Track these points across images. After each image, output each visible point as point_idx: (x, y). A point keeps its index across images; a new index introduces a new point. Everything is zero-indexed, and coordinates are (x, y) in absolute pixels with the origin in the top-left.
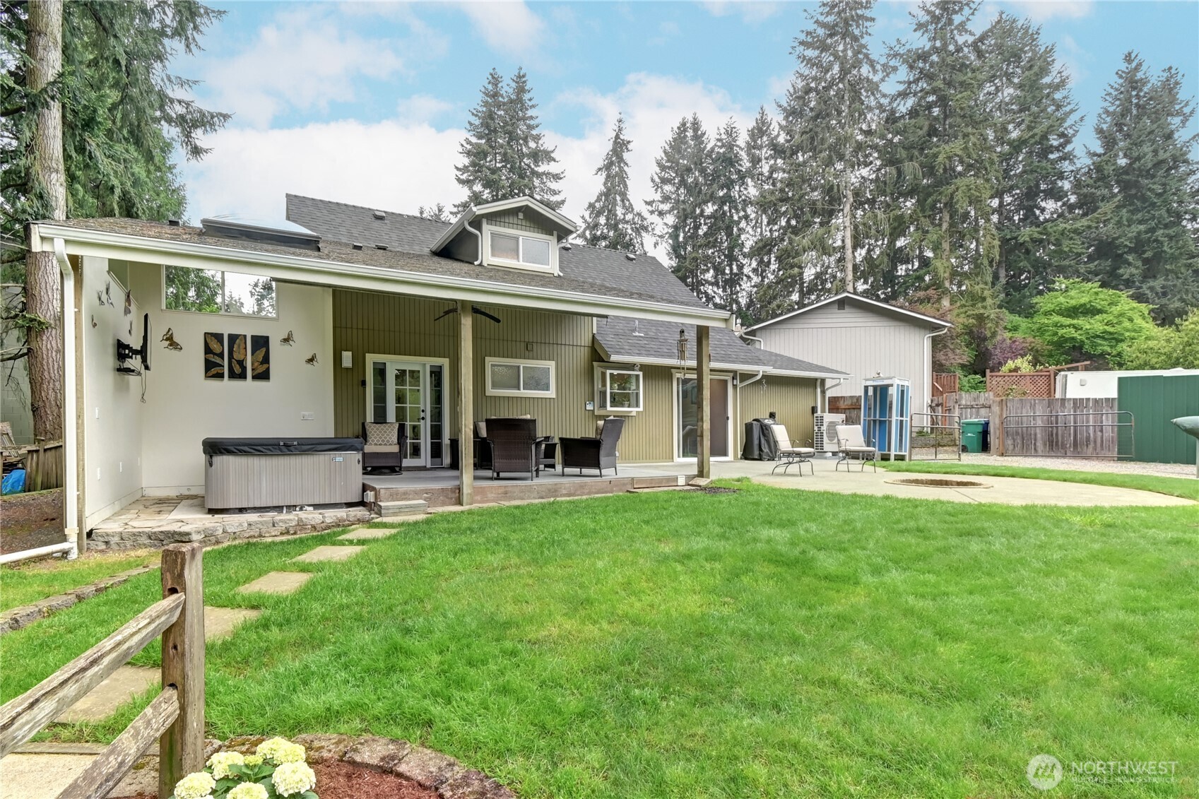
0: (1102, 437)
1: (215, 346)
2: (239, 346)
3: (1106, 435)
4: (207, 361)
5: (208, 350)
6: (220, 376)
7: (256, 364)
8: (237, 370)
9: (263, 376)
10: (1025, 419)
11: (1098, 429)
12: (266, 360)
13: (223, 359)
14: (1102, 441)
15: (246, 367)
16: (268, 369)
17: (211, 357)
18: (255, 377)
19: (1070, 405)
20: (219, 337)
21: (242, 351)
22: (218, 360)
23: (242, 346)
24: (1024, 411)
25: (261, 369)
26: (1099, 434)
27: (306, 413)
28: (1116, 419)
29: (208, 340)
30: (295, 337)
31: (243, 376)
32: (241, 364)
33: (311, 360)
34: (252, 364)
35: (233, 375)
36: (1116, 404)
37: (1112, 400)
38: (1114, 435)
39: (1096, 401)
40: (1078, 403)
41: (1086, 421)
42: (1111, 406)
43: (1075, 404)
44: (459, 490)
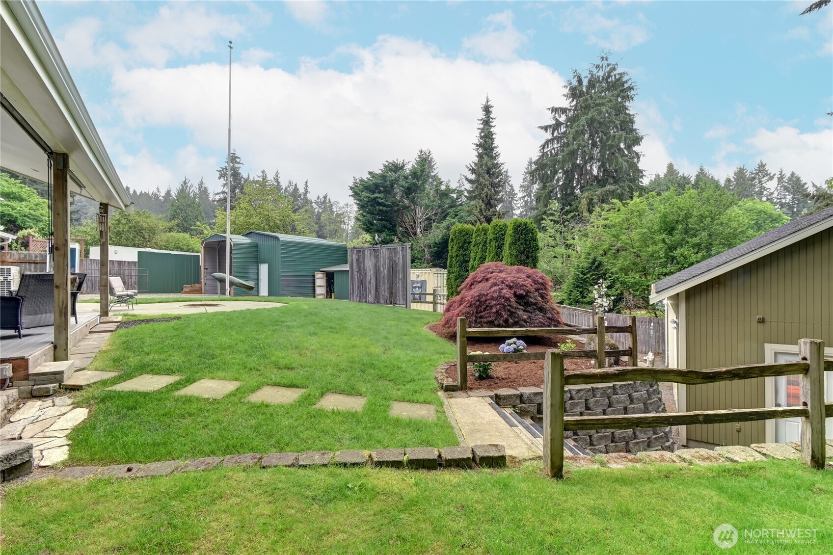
0: (130, 281)
3: (133, 280)
10: (93, 271)
11: (129, 277)
19: (116, 265)
24: (93, 267)
28: (137, 272)
36: (137, 264)
37: (135, 262)
38: (137, 280)
39: (129, 262)
40: (120, 263)
41: (124, 273)
42: (135, 266)
43: (118, 263)
44: (55, 347)
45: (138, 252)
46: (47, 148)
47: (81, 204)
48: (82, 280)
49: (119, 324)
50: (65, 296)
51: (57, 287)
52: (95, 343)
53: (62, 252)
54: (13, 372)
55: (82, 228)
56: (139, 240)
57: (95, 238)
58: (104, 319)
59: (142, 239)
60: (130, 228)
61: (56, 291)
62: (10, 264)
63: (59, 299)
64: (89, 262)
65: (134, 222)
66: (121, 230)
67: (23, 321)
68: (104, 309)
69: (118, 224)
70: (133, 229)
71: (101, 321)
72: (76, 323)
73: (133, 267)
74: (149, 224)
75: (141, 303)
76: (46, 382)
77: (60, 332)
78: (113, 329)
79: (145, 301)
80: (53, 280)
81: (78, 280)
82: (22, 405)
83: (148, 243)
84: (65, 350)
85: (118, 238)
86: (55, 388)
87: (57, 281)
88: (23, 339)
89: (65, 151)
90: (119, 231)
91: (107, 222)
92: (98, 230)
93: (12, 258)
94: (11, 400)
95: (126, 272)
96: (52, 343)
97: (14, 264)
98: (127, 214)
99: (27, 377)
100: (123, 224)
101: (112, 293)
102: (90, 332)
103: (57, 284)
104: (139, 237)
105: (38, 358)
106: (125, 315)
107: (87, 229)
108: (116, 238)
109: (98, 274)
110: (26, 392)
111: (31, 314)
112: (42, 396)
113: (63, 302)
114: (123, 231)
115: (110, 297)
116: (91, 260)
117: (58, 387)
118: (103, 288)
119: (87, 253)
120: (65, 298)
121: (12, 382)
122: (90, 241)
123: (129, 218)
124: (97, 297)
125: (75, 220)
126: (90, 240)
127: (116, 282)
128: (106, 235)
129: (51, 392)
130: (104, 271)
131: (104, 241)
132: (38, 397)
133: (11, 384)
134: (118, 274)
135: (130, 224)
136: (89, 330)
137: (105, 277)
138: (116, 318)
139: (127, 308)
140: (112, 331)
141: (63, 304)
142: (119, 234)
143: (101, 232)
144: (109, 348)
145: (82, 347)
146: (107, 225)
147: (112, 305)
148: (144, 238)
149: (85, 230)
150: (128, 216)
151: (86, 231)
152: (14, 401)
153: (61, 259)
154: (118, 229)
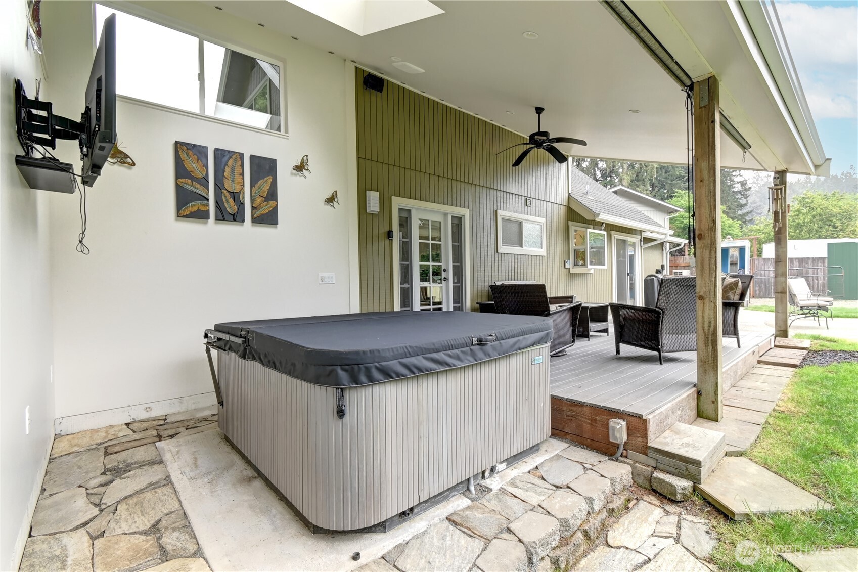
0: (818, 284)
1: (191, 164)
2: (233, 170)
3: (820, 282)
4: (179, 189)
5: (181, 171)
6: (202, 216)
7: (259, 200)
8: (230, 206)
9: (268, 218)
10: (767, 272)
11: (815, 278)
12: (272, 195)
13: (207, 187)
14: (818, 286)
15: (243, 204)
16: (275, 209)
17: (188, 184)
18: (256, 221)
19: (796, 263)
20: (200, 152)
21: (238, 178)
22: (200, 190)
23: (238, 170)
24: (766, 267)
25: (265, 209)
26: (816, 281)
27: (325, 275)
28: (827, 271)
29: (183, 156)
30: (311, 165)
31: (237, 217)
32: (236, 197)
33: (330, 200)
34: (252, 201)
35: (223, 216)
36: (826, 261)
37: (823, 259)
38: (826, 282)
39: (813, 259)
40: (801, 261)
41: (807, 273)
42: (824, 263)
43: (799, 261)
44: (699, 393)
45: (828, 244)
46: (684, 78)
47: (755, 205)
48: (746, 284)
49: (805, 352)
50: (712, 313)
51: (701, 298)
52: (766, 387)
53: (707, 241)
54: (628, 435)
55: (754, 227)
56: (827, 231)
57: (770, 235)
58: (782, 341)
59: (831, 228)
60: (814, 217)
61: (699, 303)
62: (683, 267)
63: (703, 317)
64: (762, 262)
65: (819, 209)
66: (801, 221)
67: (664, 341)
68: (780, 327)
69: (798, 215)
70: (818, 218)
71: (777, 344)
72: (739, 346)
73: (820, 264)
74: (842, 208)
75: (838, 317)
76: (673, 470)
77: (705, 371)
78: (798, 363)
79: (844, 314)
80: (695, 286)
81: (740, 284)
82: (635, 501)
83: (841, 233)
84: (713, 402)
85: (798, 231)
86: (686, 492)
87: (700, 288)
88: (666, 366)
89: (711, 70)
90: (798, 224)
91: (785, 198)
92: (771, 211)
93: (684, 262)
94: (618, 488)
95: (811, 271)
96: (695, 386)
97: (686, 267)
98: (810, 201)
99: (645, 450)
100: (804, 214)
101: (793, 303)
102: (759, 362)
103: (701, 294)
104: (827, 227)
105: (667, 416)
106: (816, 338)
107: (760, 227)
108: (795, 232)
109: (772, 275)
110: (644, 476)
111: (674, 332)
112: (665, 497)
113: (710, 322)
114: (804, 222)
115: (790, 308)
116: (765, 259)
117: (690, 489)
118: (779, 295)
119: (760, 253)
120: (712, 317)
121: (627, 450)
122: (764, 240)
123: (812, 205)
124: (771, 302)
125: (748, 221)
126: (764, 238)
127: (798, 287)
128: (784, 217)
129: (679, 498)
130: (780, 271)
131: (781, 225)
132: (660, 494)
133: (625, 452)
134: (799, 274)
135: (814, 213)
136: (758, 358)
137: (782, 279)
138: (801, 342)
139: (816, 324)
140: (794, 366)
141: (709, 326)
142: (799, 226)
143: (776, 214)
144: (791, 406)
145: (744, 391)
146: (785, 202)
147: (793, 318)
148: (834, 227)
149: (758, 228)
150: (811, 203)
151: (759, 230)
152: (625, 488)
153: (706, 254)
154: (797, 221)
